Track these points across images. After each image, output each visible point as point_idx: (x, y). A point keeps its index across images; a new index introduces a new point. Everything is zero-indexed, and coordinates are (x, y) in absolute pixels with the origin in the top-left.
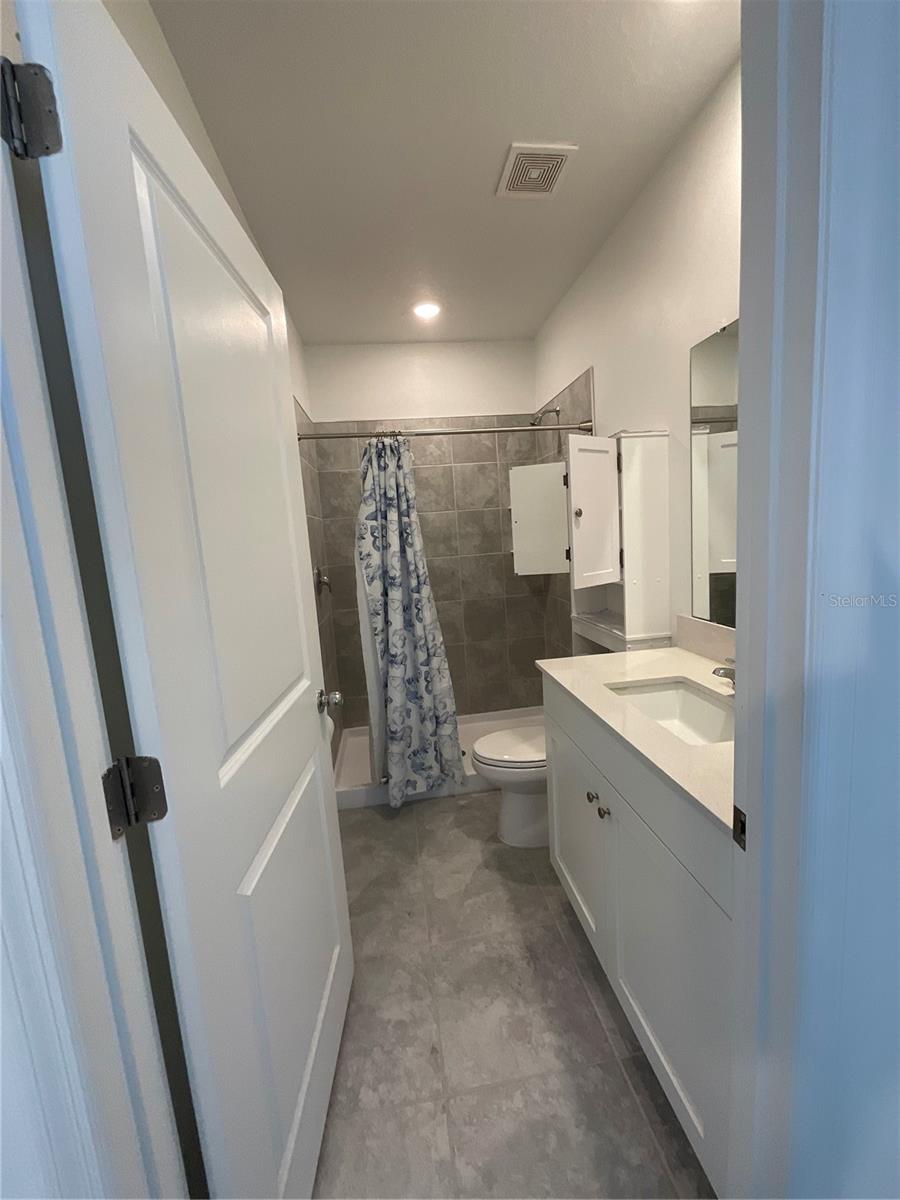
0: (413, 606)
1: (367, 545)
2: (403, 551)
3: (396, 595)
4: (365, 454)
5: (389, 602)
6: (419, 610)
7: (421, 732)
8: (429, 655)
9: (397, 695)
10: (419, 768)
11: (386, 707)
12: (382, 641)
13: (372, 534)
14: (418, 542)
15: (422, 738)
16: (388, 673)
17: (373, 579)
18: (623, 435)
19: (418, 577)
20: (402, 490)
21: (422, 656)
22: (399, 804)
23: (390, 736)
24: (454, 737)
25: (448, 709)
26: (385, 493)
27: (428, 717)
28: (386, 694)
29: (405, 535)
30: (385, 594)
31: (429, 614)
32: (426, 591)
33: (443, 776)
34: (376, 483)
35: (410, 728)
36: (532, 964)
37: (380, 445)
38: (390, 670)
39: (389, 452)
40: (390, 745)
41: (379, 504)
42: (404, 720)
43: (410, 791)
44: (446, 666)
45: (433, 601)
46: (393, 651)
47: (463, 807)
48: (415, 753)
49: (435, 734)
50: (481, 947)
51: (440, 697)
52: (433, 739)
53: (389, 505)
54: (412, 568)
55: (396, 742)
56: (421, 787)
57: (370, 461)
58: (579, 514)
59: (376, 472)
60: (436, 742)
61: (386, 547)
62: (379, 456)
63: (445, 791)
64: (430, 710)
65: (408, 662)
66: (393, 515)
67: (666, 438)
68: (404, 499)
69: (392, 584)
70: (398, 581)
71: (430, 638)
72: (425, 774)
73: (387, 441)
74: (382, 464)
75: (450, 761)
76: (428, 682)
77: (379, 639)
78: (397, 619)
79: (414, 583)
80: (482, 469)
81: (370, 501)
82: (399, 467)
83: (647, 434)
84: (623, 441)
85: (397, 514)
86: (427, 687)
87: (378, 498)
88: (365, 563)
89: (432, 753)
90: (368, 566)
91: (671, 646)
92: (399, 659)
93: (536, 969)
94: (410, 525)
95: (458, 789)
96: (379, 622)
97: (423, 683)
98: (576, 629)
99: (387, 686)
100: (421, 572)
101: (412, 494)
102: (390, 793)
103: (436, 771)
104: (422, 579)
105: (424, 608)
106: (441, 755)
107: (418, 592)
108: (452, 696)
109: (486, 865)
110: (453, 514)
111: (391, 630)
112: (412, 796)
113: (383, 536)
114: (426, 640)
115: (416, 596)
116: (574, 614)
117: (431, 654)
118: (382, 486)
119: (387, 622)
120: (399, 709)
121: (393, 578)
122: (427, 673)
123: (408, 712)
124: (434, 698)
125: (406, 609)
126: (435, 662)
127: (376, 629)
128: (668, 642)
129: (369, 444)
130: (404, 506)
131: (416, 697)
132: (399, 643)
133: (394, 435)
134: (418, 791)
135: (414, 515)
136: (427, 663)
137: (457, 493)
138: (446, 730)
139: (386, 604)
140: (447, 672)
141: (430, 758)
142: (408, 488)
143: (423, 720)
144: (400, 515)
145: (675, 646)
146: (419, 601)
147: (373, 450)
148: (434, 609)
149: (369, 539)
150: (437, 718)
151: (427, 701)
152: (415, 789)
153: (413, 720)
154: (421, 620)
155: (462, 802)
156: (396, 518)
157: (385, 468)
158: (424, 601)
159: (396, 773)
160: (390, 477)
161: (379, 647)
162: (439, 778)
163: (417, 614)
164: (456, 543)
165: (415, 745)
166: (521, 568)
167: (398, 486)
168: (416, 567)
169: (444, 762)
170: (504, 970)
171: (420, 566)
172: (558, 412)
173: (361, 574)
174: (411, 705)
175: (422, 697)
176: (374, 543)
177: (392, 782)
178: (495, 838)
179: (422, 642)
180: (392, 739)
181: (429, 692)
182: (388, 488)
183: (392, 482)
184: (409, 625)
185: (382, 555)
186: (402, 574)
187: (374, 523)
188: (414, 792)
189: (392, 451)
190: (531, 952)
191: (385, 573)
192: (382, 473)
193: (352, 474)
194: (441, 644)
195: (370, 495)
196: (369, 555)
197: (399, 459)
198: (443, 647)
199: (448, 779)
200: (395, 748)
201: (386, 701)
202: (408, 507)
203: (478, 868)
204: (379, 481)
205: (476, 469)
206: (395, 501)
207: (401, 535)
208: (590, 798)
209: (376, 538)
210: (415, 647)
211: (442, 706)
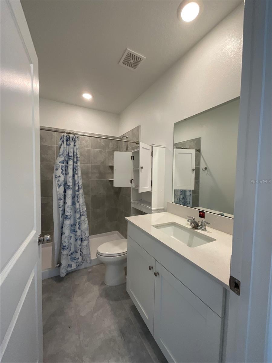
0: (76, 196)
1: (59, 172)
2: (74, 176)
3: (70, 192)
4: (61, 139)
5: (67, 195)
6: (78, 198)
7: (75, 245)
8: (80, 215)
9: (67, 231)
10: (73, 259)
11: (62, 236)
12: (62, 210)
13: (62, 169)
14: (79, 173)
15: (75, 247)
16: (63, 222)
17: (60, 186)
18: (154, 145)
19: (79, 186)
20: (75, 154)
21: (78, 216)
22: (64, 276)
23: (62, 247)
24: (88, 246)
25: (86, 235)
26: (68, 154)
27: (78, 239)
28: (62, 231)
29: (75, 170)
30: (65, 192)
31: (81, 200)
32: (81, 191)
33: (83, 261)
34: (65, 150)
35: (71, 244)
36: (122, 338)
37: (68, 137)
38: (65, 221)
39: (71, 139)
40: (62, 252)
41: (65, 158)
42: (69, 241)
43: (69, 269)
44: (87, 219)
45: (83, 195)
46: (67, 214)
47: (90, 272)
48: (72, 254)
49: (81, 245)
50: (102, 336)
51: (83, 231)
52: (80, 247)
53: (70, 159)
54: (77, 182)
55: (65, 250)
56: (74, 267)
57: (63, 141)
58: (142, 168)
59: (65, 146)
60: (81, 248)
61: (67, 174)
62: (67, 140)
63: (83, 267)
64: (80, 236)
65: (72, 218)
66: (71, 162)
67: (165, 148)
68: (75, 157)
69: (68, 188)
70: (71, 187)
71: (81, 209)
72: (76, 261)
73: (71, 135)
74: (68, 143)
75: (86, 255)
76: (79, 225)
77: (61, 209)
78: (69, 201)
79: (77, 188)
80: (101, 152)
81: (62, 156)
82: (75, 145)
83: (160, 146)
84: (154, 147)
85: (72, 162)
86: (79, 227)
87: (65, 156)
88: (57, 179)
89: (79, 252)
90: (59, 181)
91: (164, 212)
92: (69, 217)
93: (124, 340)
94: (77, 167)
95: (88, 265)
96: (61, 203)
97: (78, 226)
98: (132, 206)
99: (62, 227)
100: (80, 184)
101: (78, 156)
102: (61, 271)
103: (80, 260)
104: (80, 187)
105: (80, 197)
106: (82, 253)
107: (78, 191)
108: (88, 230)
109: (101, 296)
110: (90, 165)
111: (67, 206)
112: (69, 271)
113: (66, 170)
114: (80, 210)
115: (77, 193)
116: (132, 201)
117: (81, 215)
118: (67, 151)
119: (65, 203)
120: (68, 237)
121: (69, 186)
122: (79, 222)
123: (71, 237)
124: (81, 231)
125: (73, 197)
126: (83, 218)
127: (60, 205)
128: (163, 210)
129: (63, 136)
130: (75, 160)
131: (74, 231)
132: (69, 211)
133: (73, 134)
134: (72, 268)
135: (79, 163)
136: (80, 218)
137: (92, 158)
138: (85, 243)
139: (65, 196)
140: (87, 221)
141: (78, 255)
142: (78, 154)
143: (76, 240)
144: (74, 163)
145: (166, 211)
146: (78, 195)
147: (65, 138)
148: (84, 198)
149: (60, 170)
150: (82, 239)
151: (79, 233)
152: (71, 268)
153: (72, 241)
154: (78, 202)
155: (90, 270)
156: (72, 164)
157: (69, 145)
158: (80, 195)
159: (64, 262)
160: (71, 148)
161: (61, 212)
162: (81, 262)
163: (77, 200)
164: (90, 175)
165: (72, 250)
166: (116, 185)
167: (74, 152)
168: (78, 182)
169: (83, 256)
170: (112, 343)
171: (80, 182)
172: (127, 138)
173: (55, 183)
174: (72, 235)
175: (76, 231)
176: (62, 172)
177: (62, 267)
178: (103, 284)
179: (78, 210)
180: (64, 249)
181: (79, 229)
182: (69, 152)
183: (72, 151)
184: (73, 204)
185: (65, 177)
186: (72, 185)
187: (63, 164)
188: (71, 269)
189: (72, 139)
190: (122, 333)
191: (66, 184)
192: (68, 147)
193: (52, 147)
194: (85, 211)
195: (62, 154)
196: (59, 176)
197: (75, 143)
198: (86, 212)
199: (84, 262)
200: (65, 253)
201: (62, 234)
202: (77, 160)
203: (98, 298)
204: (66, 149)
205: (99, 151)
206: (72, 157)
207: (73, 170)
208: (150, 268)
209: (63, 170)
210: (75, 212)
211: (84, 234)
